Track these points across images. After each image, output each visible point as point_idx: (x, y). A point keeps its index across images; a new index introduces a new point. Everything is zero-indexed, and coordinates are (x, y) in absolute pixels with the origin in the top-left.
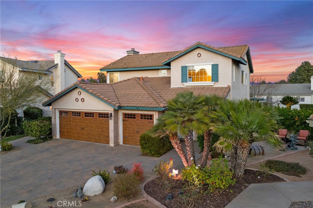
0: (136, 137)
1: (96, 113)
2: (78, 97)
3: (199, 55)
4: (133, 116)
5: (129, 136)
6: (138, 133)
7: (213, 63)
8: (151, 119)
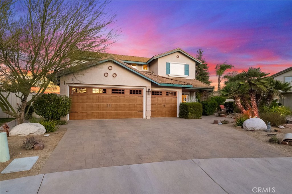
0: (162, 110)
1: (127, 89)
2: (108, 71)
3: (178, 57)
4: (157, 93)
5: (155, 110)
6: (164, 106)
7: (185, 64)
8: (175, 95)
